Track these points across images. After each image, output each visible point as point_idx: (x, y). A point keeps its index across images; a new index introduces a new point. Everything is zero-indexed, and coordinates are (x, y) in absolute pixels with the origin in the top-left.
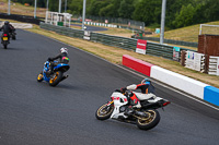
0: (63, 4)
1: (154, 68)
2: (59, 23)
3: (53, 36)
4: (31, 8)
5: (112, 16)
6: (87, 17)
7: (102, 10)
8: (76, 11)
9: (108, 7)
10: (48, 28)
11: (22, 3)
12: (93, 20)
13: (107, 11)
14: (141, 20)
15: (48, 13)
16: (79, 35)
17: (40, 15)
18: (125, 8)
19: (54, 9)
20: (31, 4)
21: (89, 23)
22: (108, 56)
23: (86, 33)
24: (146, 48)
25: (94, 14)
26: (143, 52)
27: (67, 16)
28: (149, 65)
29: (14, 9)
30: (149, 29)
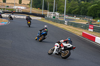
0: (55, 8)
1: (97, 38)
2: (53, 17)
3: (51, 23)
4: (41, 10)
5: (78, 14)
6: (66, 15)
7: (73, 11)
8: (61, 12)
9: (76, 10)
10: (48, 19)
11: (37, 8)
12: (69, 16)
13: (75, 12)
14: (91, 16)
15: (48, 13)
16: (62, 22)
17: (45, 13)
18: (83, 10)
19: (51, 11)
20: (41, 8)
21: (67, 17)
22: (76, 32)
23: (66, 22)
24: (93, 29)
25: (69, 13)
26: (92, 30)
27: (57, 14)
28: (94, 36)
29: (33, 11)
30: (95, 20)
